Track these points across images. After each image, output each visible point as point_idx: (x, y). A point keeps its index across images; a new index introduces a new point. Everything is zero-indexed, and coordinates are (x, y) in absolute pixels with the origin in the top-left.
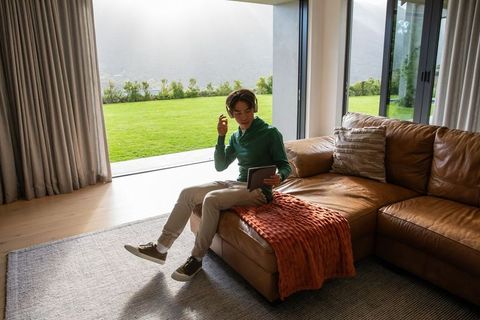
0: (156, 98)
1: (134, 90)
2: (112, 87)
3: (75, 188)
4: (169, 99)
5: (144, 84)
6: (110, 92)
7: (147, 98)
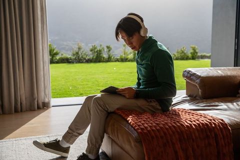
0: (117, 60)
1: (99, 53)
2: (79, 49)
3: (16, 111)
4: (129, 61)
5: (108, 47)
6: (77, 53)
7: (109, 60)
